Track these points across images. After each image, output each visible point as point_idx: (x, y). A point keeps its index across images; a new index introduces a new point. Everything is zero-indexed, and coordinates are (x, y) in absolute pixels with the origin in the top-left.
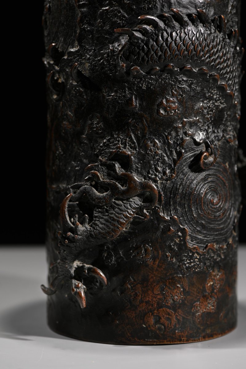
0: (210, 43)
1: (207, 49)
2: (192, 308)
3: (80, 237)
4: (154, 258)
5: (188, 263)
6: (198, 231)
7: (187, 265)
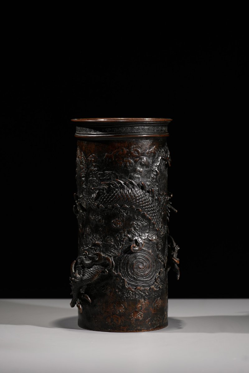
0: (140, 196)
1: (141, 197)
2: (129, 316)
3: (78, 280)
4: (111, 292)
5: (127, 295)
6: (132, 280)
7: (126, 296)
